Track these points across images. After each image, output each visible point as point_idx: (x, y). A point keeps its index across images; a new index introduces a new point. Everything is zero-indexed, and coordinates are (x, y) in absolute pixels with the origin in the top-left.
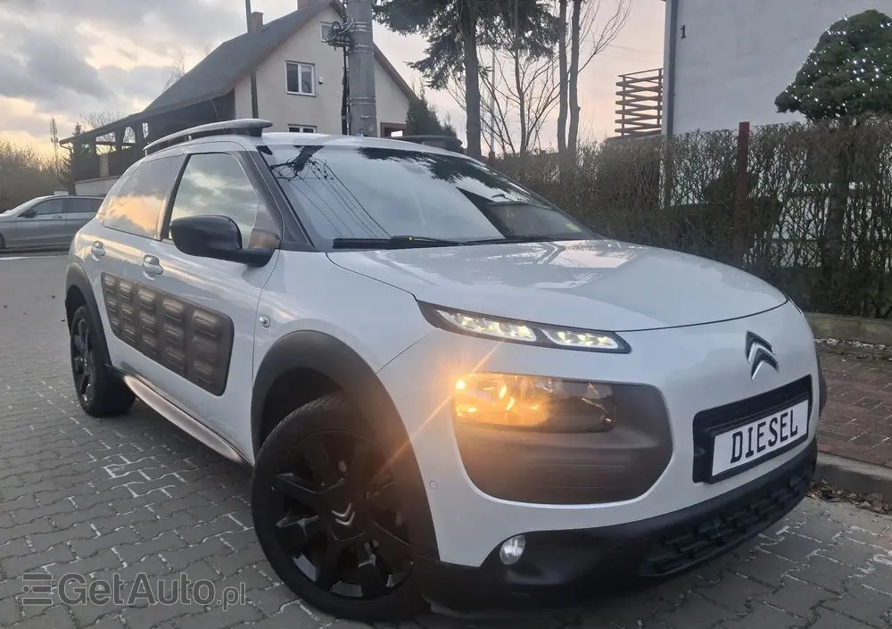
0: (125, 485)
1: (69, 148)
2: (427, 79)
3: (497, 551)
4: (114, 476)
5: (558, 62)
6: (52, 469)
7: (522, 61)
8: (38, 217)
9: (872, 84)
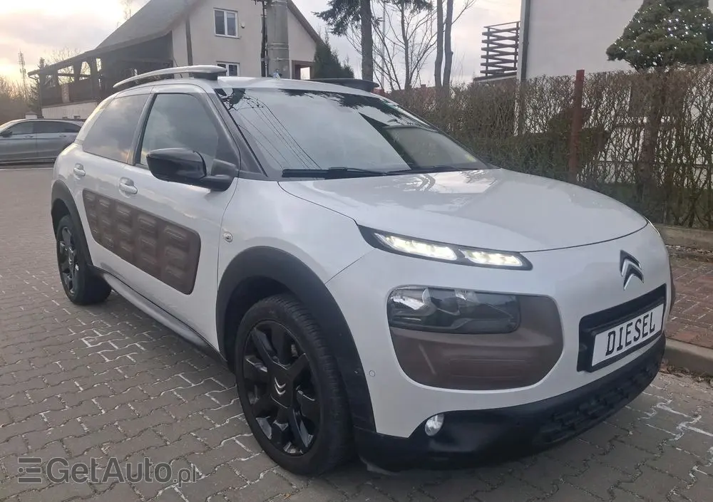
0: (99, 353)
1: (36, 79)
2: (331, 27)
3: (423, 425)
4: (90, 346)
5: (436, 15)
6: (41, 341)
7: (407, 13)
8: (14, 137)
9: (682, 39)
